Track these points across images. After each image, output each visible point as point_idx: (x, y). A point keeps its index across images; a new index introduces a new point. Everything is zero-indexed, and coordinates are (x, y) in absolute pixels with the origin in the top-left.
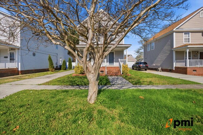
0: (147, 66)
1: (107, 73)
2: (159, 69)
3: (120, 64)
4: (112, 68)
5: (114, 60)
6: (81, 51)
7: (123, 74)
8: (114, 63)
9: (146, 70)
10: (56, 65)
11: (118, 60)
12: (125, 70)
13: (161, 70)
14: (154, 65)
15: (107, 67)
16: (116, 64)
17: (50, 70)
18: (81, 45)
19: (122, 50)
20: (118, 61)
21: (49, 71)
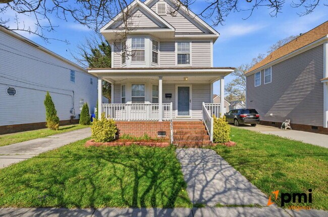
0: (257, 118)
1: (175, 138)
2: (286, 124)
3: (205, 114)
4: (188, 126)
5: (191, 104)
6: (114, 84)
7: (214, 140)
8: (191, 111)
9: (253, 125)
10: (71, 115)
11: (202, 105)
12: (221, 131)
13: (290, 127)
14: (271, 114)
15: (175, 123)
16: (194, 115)
17: (48, 125)
18: (114, 69)
19: (208, 82)
20: (201, 108)
21: (46, 127)
